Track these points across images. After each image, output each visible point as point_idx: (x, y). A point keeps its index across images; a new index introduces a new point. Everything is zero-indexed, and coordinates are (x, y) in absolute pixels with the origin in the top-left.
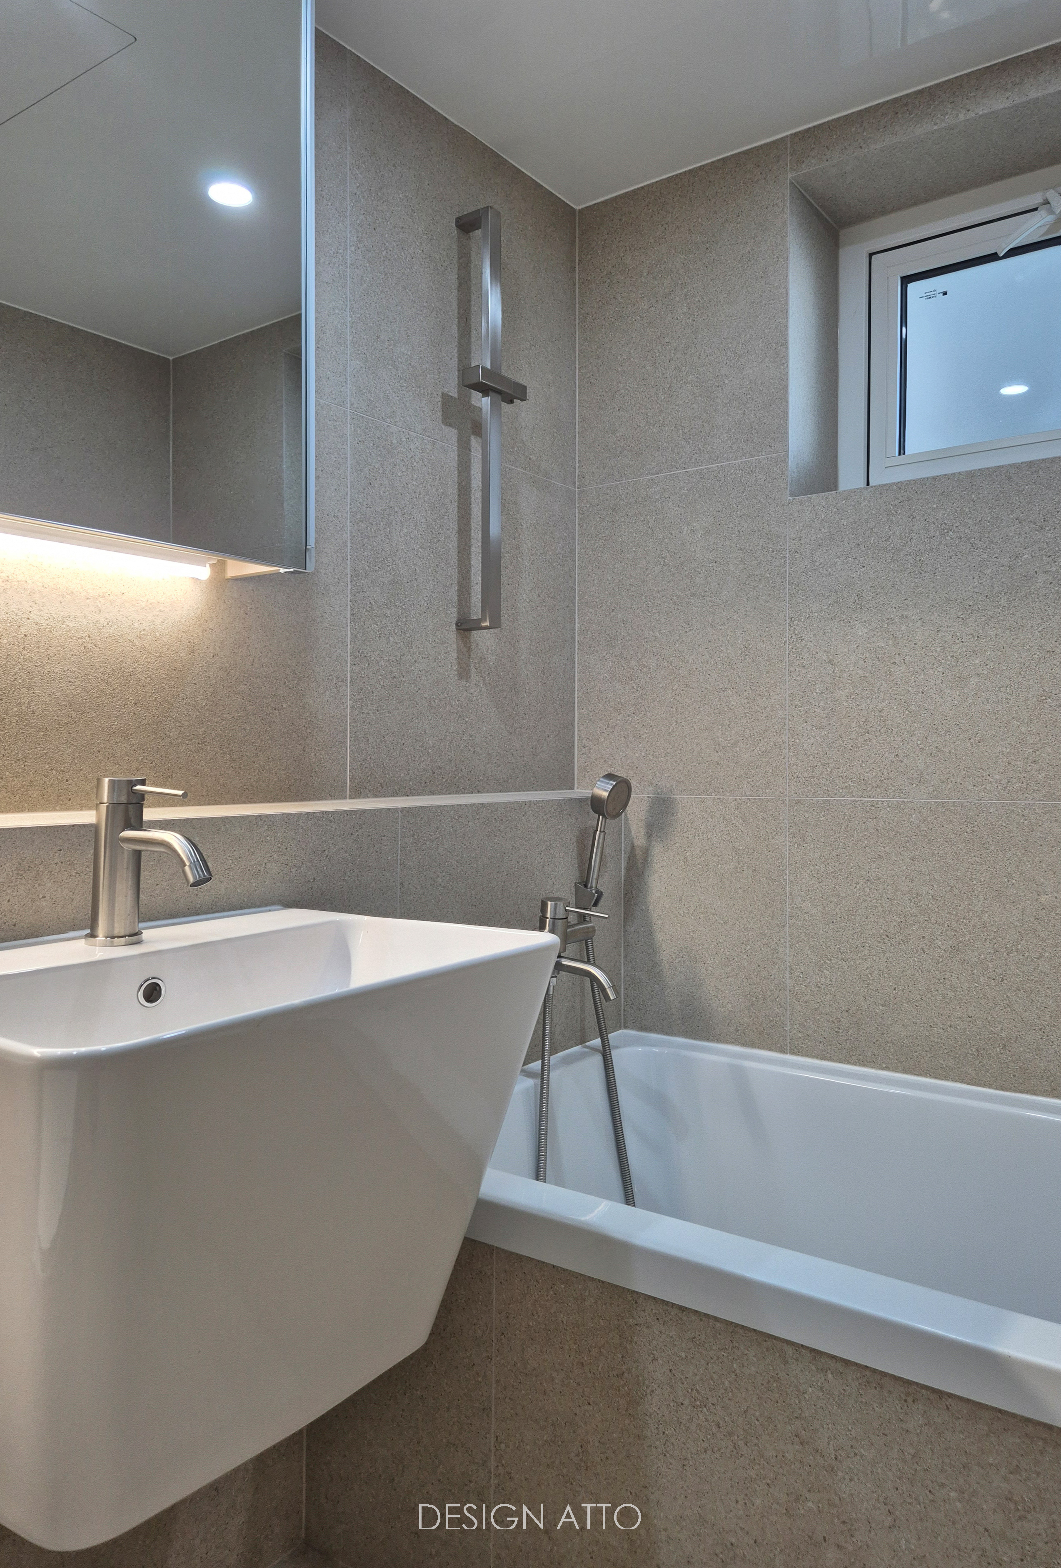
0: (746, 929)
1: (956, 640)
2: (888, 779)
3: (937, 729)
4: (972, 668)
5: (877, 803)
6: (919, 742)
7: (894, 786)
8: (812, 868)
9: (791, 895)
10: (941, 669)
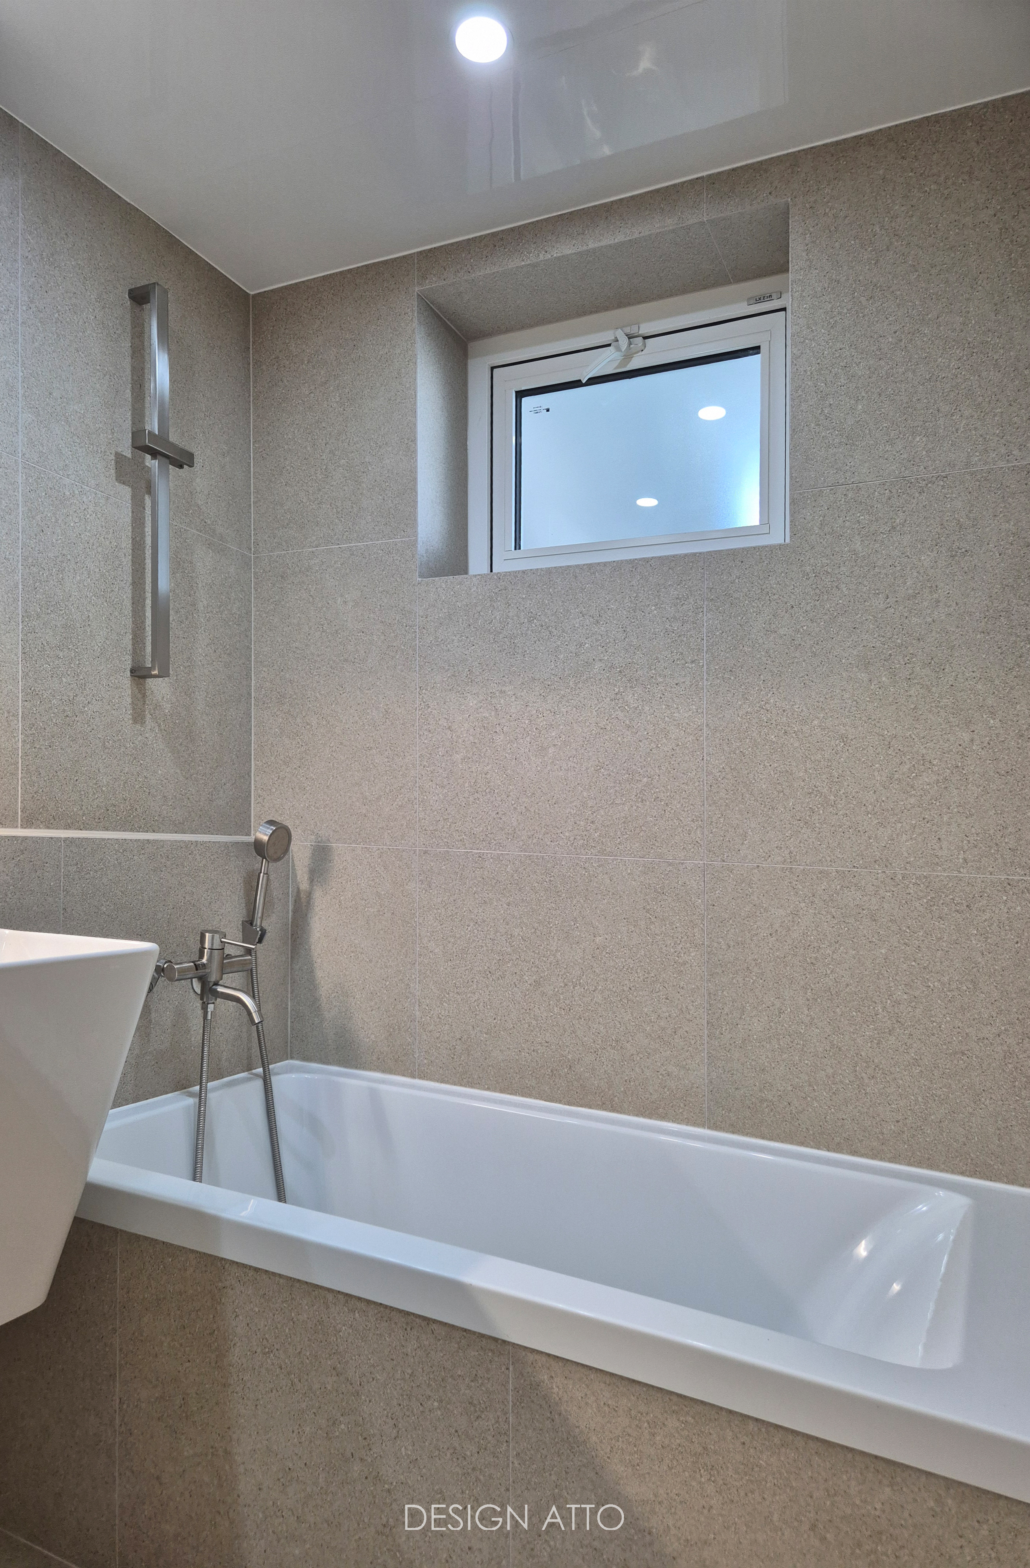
0: (386, 967)
1: (539, 714)
2: (491, 833)
3: (525, 791)
4: (550, 739)
5: (483, 855)
6: (513, 802)
7: (495, 840)
8: (435, 911)
9: (420, 936)
10: (528, 739)
